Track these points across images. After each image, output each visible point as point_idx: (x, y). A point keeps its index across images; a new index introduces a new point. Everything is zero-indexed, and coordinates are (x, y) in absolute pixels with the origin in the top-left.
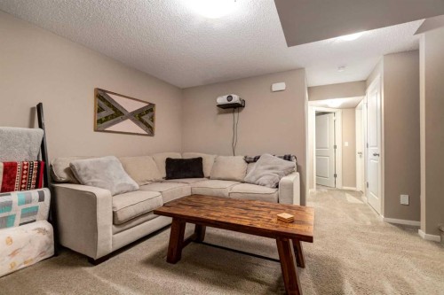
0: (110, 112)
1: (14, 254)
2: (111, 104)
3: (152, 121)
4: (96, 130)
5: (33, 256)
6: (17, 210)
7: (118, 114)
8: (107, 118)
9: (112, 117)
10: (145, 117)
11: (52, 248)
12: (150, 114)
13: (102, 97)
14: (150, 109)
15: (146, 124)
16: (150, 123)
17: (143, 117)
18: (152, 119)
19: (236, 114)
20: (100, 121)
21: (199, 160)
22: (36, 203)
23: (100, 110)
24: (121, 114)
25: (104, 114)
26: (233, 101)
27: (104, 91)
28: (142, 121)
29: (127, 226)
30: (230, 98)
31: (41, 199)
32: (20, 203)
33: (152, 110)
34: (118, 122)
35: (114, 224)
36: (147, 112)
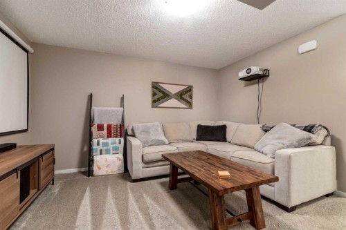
0: (161, 95)
1: (107, 166)
2: (161, 90)
3: (191, 98)
4: (152, 107)
5: (115, 170)
6: (111, 147)
7: (166, 96)
8: (159, 99)
9: (162, 98)
10: (185, 96)
11: (123, 169)
12: (189, 93)
13: (155, 86)
14: (189, 90)
15: (186, 101)
16: (189, 100)
17: (184, 96)
18: (191, 97)
19: (261, 85)
20: (154, 101)
21: (224, 128)
22: (117, 145)
23: (154, 94)
24: (168, 95)
25: (156, 97)
26: (252, 73)
27: (157, 83)
28: (183, 99)
29: (151, 165)
30: (249, 70)
31: (120, 143)
32: (112, 144)
33: (190, 90)
34: (166, 100)
35: (143, 161)
36: (186, 92)
